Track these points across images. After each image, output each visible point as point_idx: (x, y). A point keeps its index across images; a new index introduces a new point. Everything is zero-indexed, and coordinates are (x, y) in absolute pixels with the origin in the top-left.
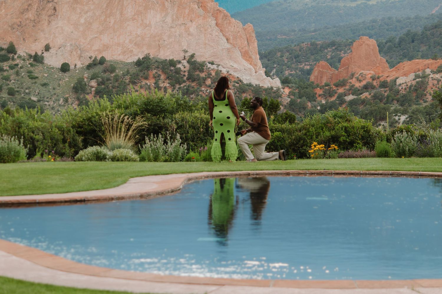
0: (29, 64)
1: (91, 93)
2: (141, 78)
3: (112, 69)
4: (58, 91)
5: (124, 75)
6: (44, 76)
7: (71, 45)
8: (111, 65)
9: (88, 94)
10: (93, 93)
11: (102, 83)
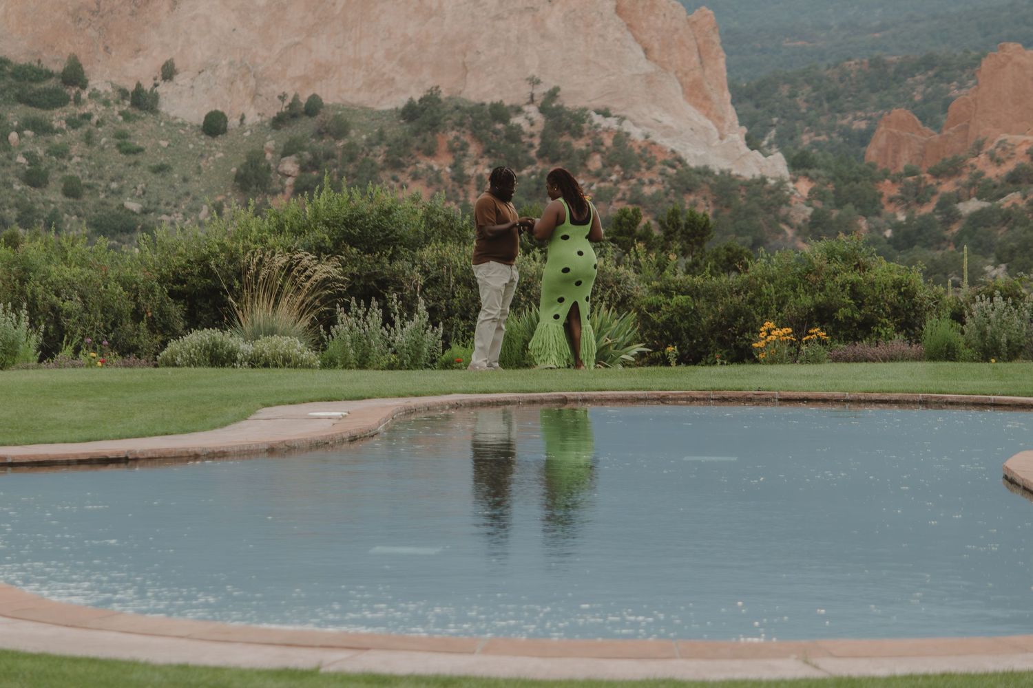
0: (121, 113)
1: (283, 191)
2: (415, 153)
3: (339, 129)
4: (196, 186)
5: (370, 144)
6: (159, 146)
7: (231, 64)
8: (336, 117)
9: (275, 193)
10: (289, 190)
11: (314, 165)
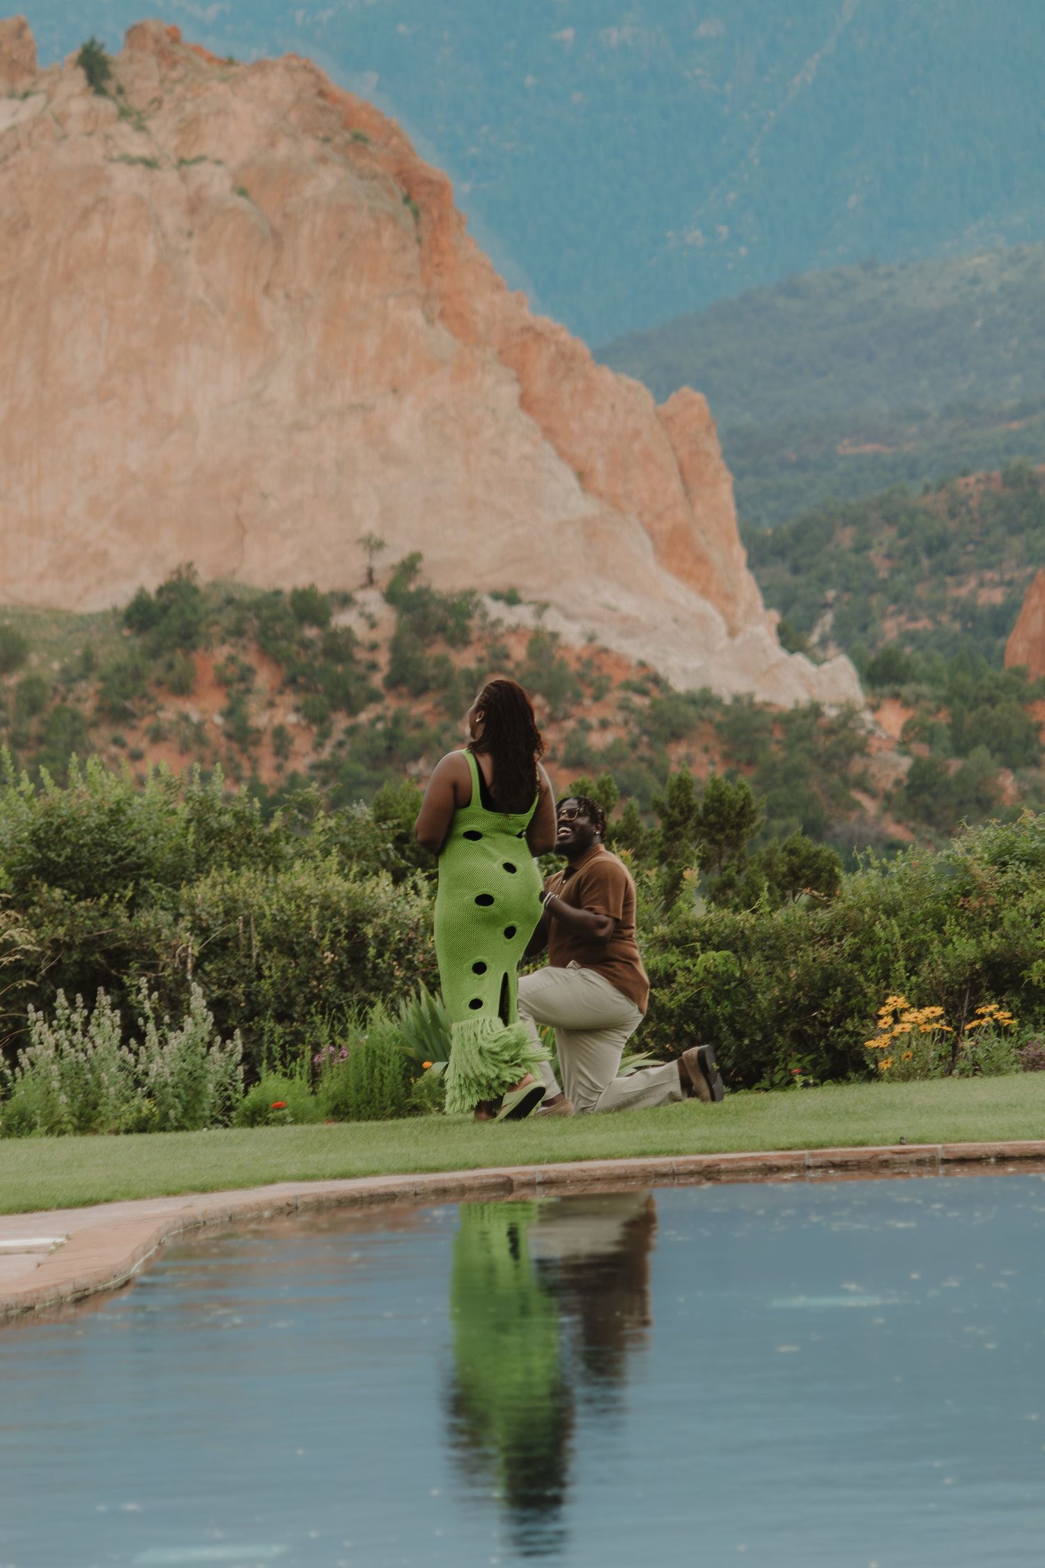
2: (154, 691)
3: (5, 652)
5: (68, 678)
